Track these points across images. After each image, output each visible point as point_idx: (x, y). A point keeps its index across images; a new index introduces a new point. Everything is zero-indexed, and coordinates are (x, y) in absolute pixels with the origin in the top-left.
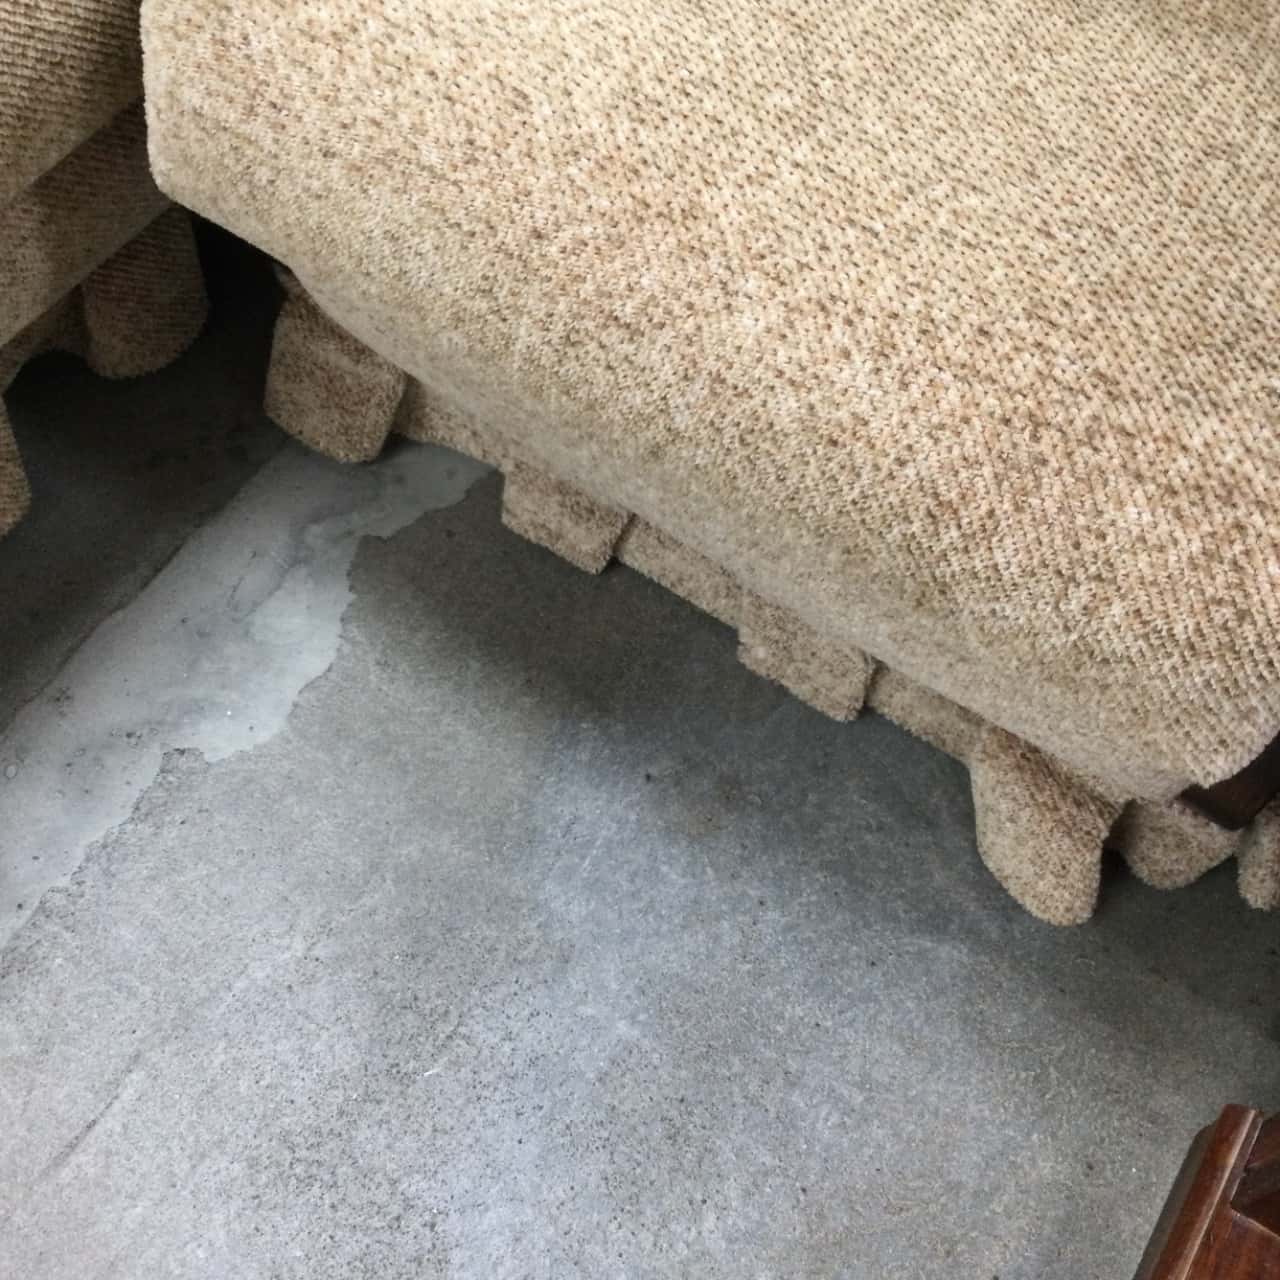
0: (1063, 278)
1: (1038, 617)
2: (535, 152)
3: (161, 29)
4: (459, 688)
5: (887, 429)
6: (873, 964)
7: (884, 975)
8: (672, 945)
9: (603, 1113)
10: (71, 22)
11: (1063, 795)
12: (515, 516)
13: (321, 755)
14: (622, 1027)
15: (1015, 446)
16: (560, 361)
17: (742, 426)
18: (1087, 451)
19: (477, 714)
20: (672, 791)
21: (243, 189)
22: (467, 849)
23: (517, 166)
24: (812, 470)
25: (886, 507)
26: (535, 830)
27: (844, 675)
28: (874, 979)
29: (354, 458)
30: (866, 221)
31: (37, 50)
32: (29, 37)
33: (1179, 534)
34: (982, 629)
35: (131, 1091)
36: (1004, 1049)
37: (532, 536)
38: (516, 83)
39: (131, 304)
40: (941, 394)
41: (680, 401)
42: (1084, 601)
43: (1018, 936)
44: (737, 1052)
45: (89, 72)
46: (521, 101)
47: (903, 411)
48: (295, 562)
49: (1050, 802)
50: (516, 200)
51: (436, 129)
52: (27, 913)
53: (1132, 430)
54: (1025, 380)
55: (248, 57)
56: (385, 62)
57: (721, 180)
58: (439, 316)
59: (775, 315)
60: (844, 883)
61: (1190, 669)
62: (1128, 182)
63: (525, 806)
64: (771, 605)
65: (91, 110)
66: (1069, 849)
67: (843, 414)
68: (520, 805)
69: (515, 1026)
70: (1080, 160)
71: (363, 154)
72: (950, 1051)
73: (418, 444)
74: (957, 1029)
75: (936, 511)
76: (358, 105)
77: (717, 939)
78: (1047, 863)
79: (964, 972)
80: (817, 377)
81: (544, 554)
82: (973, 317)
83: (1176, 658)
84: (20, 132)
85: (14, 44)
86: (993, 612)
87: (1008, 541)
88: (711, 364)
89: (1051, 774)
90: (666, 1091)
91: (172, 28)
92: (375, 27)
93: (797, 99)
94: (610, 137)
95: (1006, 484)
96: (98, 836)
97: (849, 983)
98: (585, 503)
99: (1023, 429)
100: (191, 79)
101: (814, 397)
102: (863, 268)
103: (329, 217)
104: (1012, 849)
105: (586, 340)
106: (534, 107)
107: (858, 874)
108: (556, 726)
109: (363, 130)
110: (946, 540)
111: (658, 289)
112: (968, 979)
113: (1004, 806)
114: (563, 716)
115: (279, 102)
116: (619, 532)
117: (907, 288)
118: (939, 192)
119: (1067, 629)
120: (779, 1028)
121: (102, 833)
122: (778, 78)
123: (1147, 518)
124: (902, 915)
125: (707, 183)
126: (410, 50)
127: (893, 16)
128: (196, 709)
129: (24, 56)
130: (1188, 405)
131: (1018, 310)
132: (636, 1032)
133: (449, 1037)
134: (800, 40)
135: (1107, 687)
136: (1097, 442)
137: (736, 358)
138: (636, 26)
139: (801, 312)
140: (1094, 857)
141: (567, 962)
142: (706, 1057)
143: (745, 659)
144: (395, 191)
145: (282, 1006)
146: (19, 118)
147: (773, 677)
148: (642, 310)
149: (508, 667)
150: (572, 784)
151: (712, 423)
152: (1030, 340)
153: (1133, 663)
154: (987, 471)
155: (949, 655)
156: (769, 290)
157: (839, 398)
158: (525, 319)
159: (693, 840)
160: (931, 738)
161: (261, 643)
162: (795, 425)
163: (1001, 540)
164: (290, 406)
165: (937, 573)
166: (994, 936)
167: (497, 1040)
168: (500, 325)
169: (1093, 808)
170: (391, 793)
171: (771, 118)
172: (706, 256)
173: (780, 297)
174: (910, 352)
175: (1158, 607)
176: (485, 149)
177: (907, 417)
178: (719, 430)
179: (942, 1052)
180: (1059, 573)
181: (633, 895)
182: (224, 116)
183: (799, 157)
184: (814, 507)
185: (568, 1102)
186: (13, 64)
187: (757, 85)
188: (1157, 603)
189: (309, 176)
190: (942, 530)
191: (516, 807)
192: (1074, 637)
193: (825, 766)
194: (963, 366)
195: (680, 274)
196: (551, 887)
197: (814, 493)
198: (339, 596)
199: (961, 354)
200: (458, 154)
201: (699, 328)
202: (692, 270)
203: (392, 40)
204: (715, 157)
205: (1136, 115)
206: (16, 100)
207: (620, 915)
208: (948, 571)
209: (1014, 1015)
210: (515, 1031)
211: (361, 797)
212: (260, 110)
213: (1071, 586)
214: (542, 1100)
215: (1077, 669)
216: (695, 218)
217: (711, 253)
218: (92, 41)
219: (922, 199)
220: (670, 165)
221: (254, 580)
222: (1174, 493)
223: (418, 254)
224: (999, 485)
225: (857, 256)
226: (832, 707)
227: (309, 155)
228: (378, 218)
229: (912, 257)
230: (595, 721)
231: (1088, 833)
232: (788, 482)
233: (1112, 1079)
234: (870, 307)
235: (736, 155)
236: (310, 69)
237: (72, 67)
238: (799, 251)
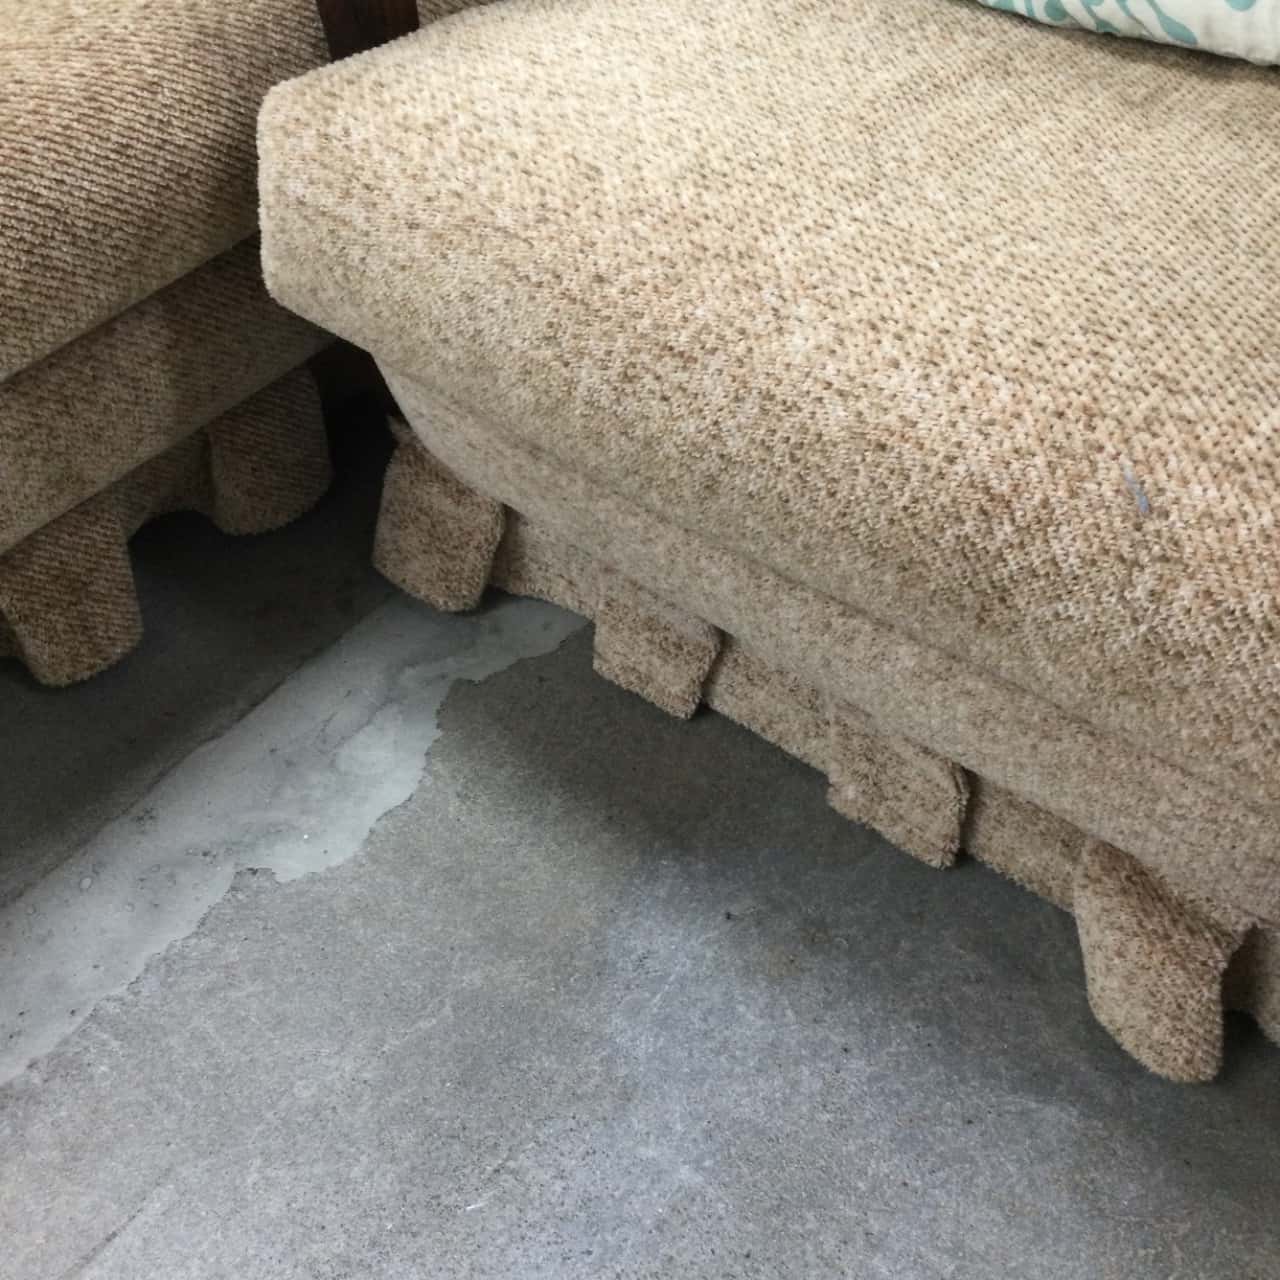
0: (1121, 304)
1: (1104, 611)
2: (603, 212)
3: (273, 129)
4: (538, 821)
5: (936, 429)
6: (970, 1122)
7: (982, 1135)
8: (745, 1089)
9: (658, 1264)
10: (200, 141)
11: (1174, 922)
12: (606, 661)
13: (391, 879)
14: (685, 1173)
15: (1069, 435)
16: (618, 399)
17: (792, 441)
18: (1145, 436)
19: (554, 847)
20: (753, 930)
21: (339, 271)
22: (532, 979)
23: (585, 223)
24: (862, 479)
25: (937, 509)
26: (605, 962)
27: (936, 809)
28: (972, 1137)
29: (453, 606)
30: (922, 261)
31: (166, 161)
32: (160, 148)
33: (1248, 507)
34: (1047, 639)
35: (158, 1205)
36: (1119, 1223)
37: (622, 681)
38: (589, 159)
39: (255, 458)
40: (991, 393)
41: (731, 423)
42: (1149, 585)
43: (1136, 1100)
44: (811, 1206)
45: (213, 188)
46: (594, 172)
47: (952, 411)
48: (388, 701)
49: (1160, 931)
50: (582, 251)
51: (511, 196)
52: (79, 1019)
53: (1193, 418)
54: (1080, 379)
55: (347, 147)
56: (471, 146)
57: (779, 230)
58: (509, 372)
59: (826, 336)
60: (939, 1035)
61: (1269, 654)
62: (1192, 237)
63: (598, 939)
64: (858, 734)
65: (214, 226)
66: (1184, 984)
67: (892, 419)
68: (593, 936)
69: (569, 1163)
70: (1145, 221)
71: (445, 222)
72: (1056, 1221)
73: (515, 598)
74: (1065, 1195)
75: (989, 507)
76: (443, 180)
77: (795, 1084)
78: (1160, 1002)
79: (1074, 1136)
80: (865, 386)
81: (633, 699)
82: (1028, 333)
83: (1253, 641)
84: (144, 233)
85: (145, 152)
86: (1057, 615)
87: (1064, 529)
88: (762, 383)
89: (1161, 899)
90: (733, 1245)
91: (282, 127)
92: (464, 120)
93: (860, 174)
94: (675, 199)
95: (1060, 472)
96: (160, 948)
97: (942, 1139)
98: (673, 638)
99: (1077, 421)
100: (296, 171)
101: (862, 405)
102: (916, 294)
103: (412, 286)
104: (1123, 990)
105: (643, 373)
106: (605, 178)
107: (955, 1025)
108: (635, 860)
109: (445, 201)
110: (1000, 536)
111: (711, 319)
112: (1077, 1143)
113: (1111, 939)
114: (643, 852)
115: (372, 182)
116: (707, 668)
117: (958, 310)
118: (997, 241)
119: (1136, 621)
120: (861, 1185)
121: (165, 946)
122: (842, 158)
123: (1213, 493)
124: (1003, 1071)
125: (765, 232)
126: (494, 137)
127: (960, 120)
128: (275, 832)
129: (154, 163)
130: (1254, 398)
131: (1074, 326)
132: (699, 1179)
133: (497, 1171)
134: (867, 136)
135: (1184, 690)
136: (1156, 427)
137: (785, 375)
138: (709, 121)
139: (851, 330)
140: (1211, 993)
141: (629, 1100)
142: (776, 1210)
143: (836, 802)
144: (471, 253)
145: (324, 1128)
146: (144, 218)
147: (865, 820)
148: (695, 338)
149: (590, 804)
150: (647, 918)
151: (763, 442)
152: (1086, 349)
153: (1208, 653)
154: (1040, 461)
155: (1032, 734)
156: (820, 314)
157: (888, 404)
158: (587, 361)
159: (772, 981)
160: (1036, 887)
161: (346, 774)
162: (843, 433)
163: (1056, 531)
164: (394, 555)
165: (995, 577)
166: (1109, 1099)
167: (548, 1177)
168: (564, 370)
169: (1208, 935)
170: (459, 919)
171: (833, 186)
172: (760, 289)
173: (831, 319)
174: (960, 360)
175: (1229, 584)
176: (555, 211)
177: (957, 416)
178: (769, 448)
179: (1048, 1222)
180: (1122, 559)
181: (705, 1034)
182: (323, 202)
183: (858, 212)
184: (865, 520)
185: (620, 1249)
186: (142, 169)
187: (822, 164)
188: (1228, 581)
189: (395, 249)
190: (996, 527)
191: (587, 939)
192: (1143, 628)
193: (920, 914)
194: (1016, 370)
195: (733, 304)
196: (617, 1020)
197: (864, 504)
198: (426, 732)
199: (1015, 361)
200: (530, 216)
201: (750, 350)
202: (745, 299)
203: (479, 130)
204: (775, 213)
205: (1203, 191)
206: (142, 202)
207: (691, 1055)
208: (1005, 572)
209: (1131, 1187)
210: (568, 1169)
211: (428, 922)
212: (355, 191)
213: (1136, 572)
214: (591, 1245)
215: (1151, 672)
216: (751, 258)
217: (764, 285)
218: (218, 160)
219: (979, 246)
220: (732, 218)
221: (345, 714)
222: (1242, 470)
223: (491, 310)
224: (1053, 473)
225: (910, 286)
226: (927, 850)
227: (396, 230)
228: (456, 281)
229: (967, 287)
230: (676, 859)
231: (1204, 964)
232: (839, 496)
233: (1248, 1264)
234: (920, 325)
235: (796, 211)
236: (402, 154)
237: (198, 181)
238: (852, 283)
